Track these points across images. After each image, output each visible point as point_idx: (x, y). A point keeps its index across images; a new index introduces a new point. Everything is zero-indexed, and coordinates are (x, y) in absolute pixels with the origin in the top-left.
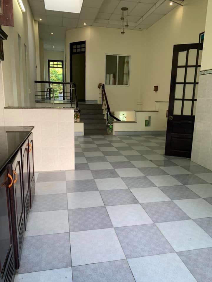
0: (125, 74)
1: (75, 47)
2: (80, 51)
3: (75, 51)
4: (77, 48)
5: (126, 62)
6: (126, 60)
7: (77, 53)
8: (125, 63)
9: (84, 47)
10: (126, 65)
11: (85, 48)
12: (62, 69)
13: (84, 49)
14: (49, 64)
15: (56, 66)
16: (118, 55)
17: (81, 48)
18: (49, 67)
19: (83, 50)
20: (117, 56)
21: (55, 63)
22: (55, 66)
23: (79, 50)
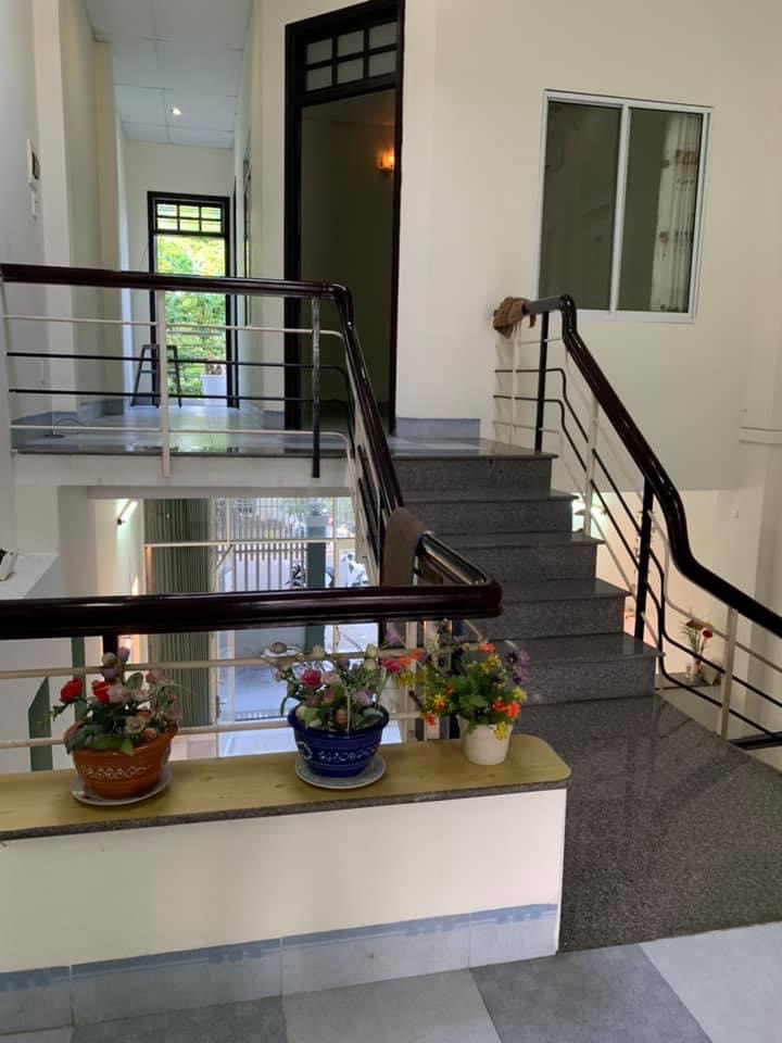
0: (664, 235)
1: (319, 51)
2: (358, 75)
3: (318, 80)
4: (335, 61)
5: (670, 154)
6: (674, 141)
7: (336, 92)
8: (665, 164)
9: (393, 40)
10: (669, 176)
11: (398, 48)
12: (221, 243)
13: (392, 56)
14: (152, 217)
15: (193, 226)
16: (626, 104)
17: (366, 54)
18: (153, 231)
19: (381, 65)
20: (619, 110)
21: (187, 211)
22: (185, 226)
23: (351, 72)
